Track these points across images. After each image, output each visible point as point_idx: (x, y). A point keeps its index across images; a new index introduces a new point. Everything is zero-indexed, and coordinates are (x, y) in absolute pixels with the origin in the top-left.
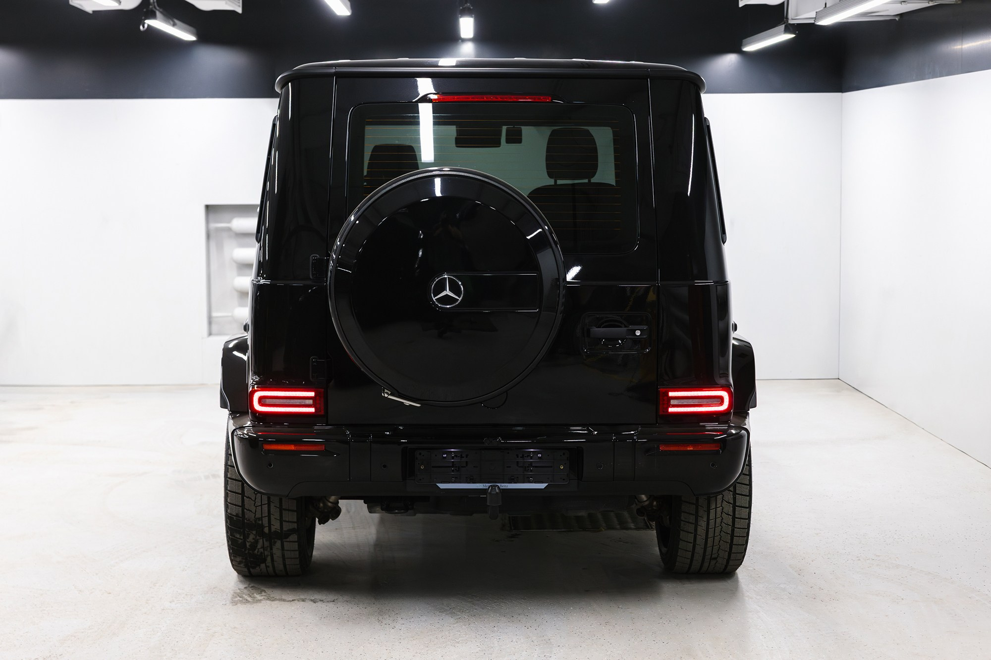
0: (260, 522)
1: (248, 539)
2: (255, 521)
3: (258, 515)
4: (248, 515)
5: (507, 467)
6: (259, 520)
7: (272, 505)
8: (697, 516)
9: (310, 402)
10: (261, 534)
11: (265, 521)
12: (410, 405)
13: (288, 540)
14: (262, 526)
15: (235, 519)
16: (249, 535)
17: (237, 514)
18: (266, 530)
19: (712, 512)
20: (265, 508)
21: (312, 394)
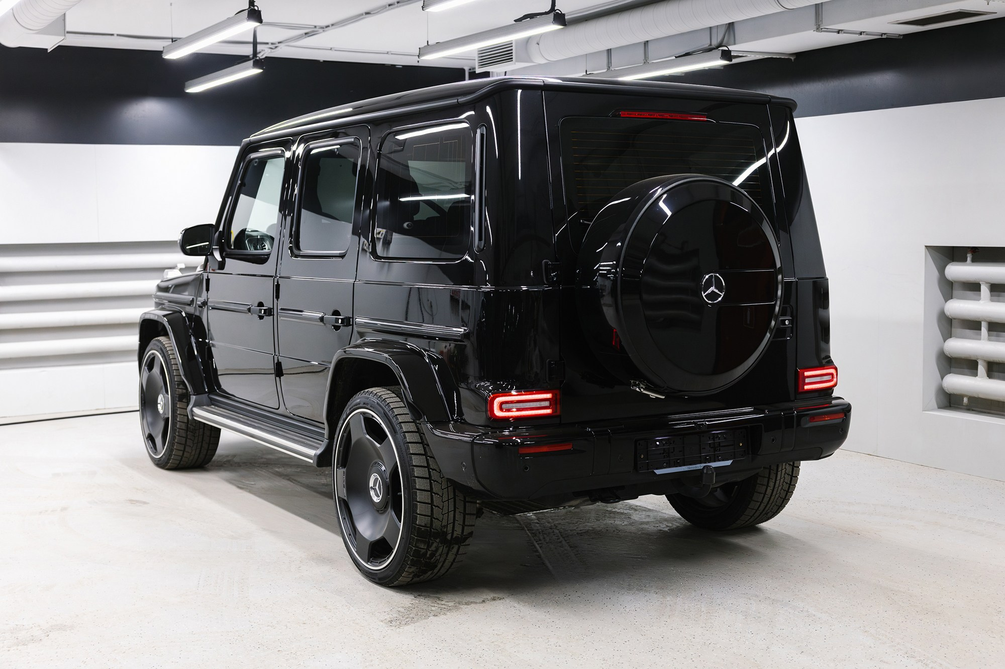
0: (445, 530)
1: (430, 547)
2: (441, 530)
3: (444, 523)
4: (436, 524)
5: (703, 449)
6: (445, 528)
7: (457, 511)
8: (769, 478)
9: (547, 404)
10: (444, 541)
11: (450, 527)
12: (656, 397)
13: (464, 544)
14: (445, 534)
15: (423, 529)
16: (433, 543)
17: (425, 524)
18: (449, 537)
19: (779, 473)
20: (451, 514)
21: (549, 396)
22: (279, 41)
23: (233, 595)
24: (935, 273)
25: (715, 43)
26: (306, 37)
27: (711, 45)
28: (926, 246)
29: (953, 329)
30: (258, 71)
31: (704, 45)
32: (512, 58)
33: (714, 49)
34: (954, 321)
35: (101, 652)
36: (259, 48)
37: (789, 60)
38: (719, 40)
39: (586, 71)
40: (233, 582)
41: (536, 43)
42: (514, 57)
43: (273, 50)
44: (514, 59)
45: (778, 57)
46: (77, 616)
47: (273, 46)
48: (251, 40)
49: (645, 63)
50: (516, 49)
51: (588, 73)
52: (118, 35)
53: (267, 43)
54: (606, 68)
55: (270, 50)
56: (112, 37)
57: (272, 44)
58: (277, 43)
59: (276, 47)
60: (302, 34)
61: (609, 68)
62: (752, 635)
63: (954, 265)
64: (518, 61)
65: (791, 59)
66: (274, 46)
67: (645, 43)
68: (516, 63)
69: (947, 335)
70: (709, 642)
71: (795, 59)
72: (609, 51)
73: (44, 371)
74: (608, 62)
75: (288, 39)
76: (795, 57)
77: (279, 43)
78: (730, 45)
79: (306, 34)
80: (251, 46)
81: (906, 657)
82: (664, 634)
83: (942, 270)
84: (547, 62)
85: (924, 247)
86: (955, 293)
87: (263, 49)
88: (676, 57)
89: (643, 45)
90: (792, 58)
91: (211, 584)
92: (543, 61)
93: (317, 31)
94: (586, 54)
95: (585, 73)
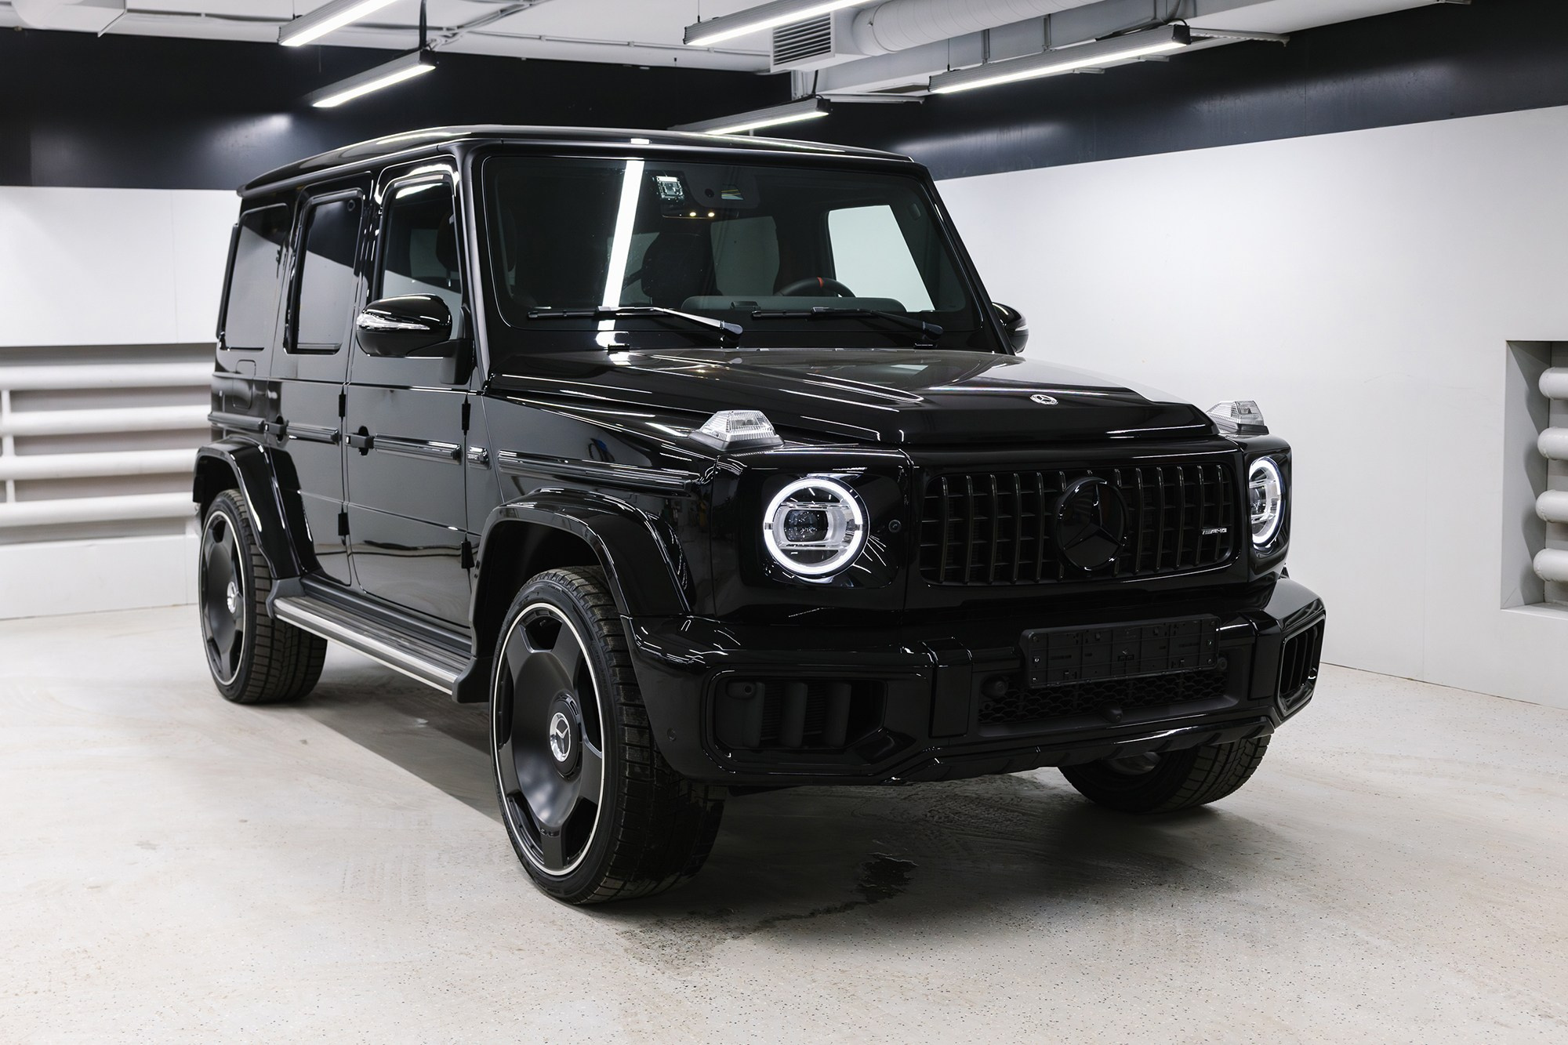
22: (459, 23)
23: (401, 901)
24: (1522, 385)
25: (1162, 15)
26: (502, 17)
27: (1155, 18)
28: (1508, 341)
29: (1549, 477)
30: (427, 68)
31: (1143, 19)
32: (829, 47)
33: (1161, 24)
34: (1551, 463)
35: (186, 996)
36: (430, 35)
37: (1279, 44)
38: (1170, 9)
39: (949, 66)
40: (400, 880)
41: (868, 22)
42: (832, 45)
43: (449, 40)
44: (832, 49)
45: (1261, 39)
46: (148, 934)
47: (448, 33)
48: (417, 23)
49: (1045, 50)
50: (836, 30)
51: (951, 69)
52: (207, 15)
53: (440, 29)
54: (982, 60)
55: (444, 40)
56: (198, 18)
57: (448, 29)
58: (456, 28)
59: (454, 35)
60: (497, 12)
61: (985, 60)
62: (1269, 976)
63: (1555, 372)
64: (841, 50)
65: (1282, 43)
66: (452, 33)
67: (1045, 19)
68: (836, 55)
69: (1541, 485)
70: (1198, 986)
71: (1288, 43)
72: (986, 34)
73: (91, 545)
74: (985, 53)
75: (473, 22)
76: (1288, 40)
77: (459, 27)
78: (1187, 18)
79: (502, 11)
80: (417, 32)
81: (1537, 1016)
82: (1120, 973)
83: (1533, 381)
84: (885, 52)
85: (1505, 343)
86: (1553, 417)
87: (434, 37)
88: (1097, 39)
89: (1043, 21)
90: (1284, 41)
91: (364, 883)
92: (880, 52)
93: (522, 5)
94: (949, 39)
95: (947, 70)
